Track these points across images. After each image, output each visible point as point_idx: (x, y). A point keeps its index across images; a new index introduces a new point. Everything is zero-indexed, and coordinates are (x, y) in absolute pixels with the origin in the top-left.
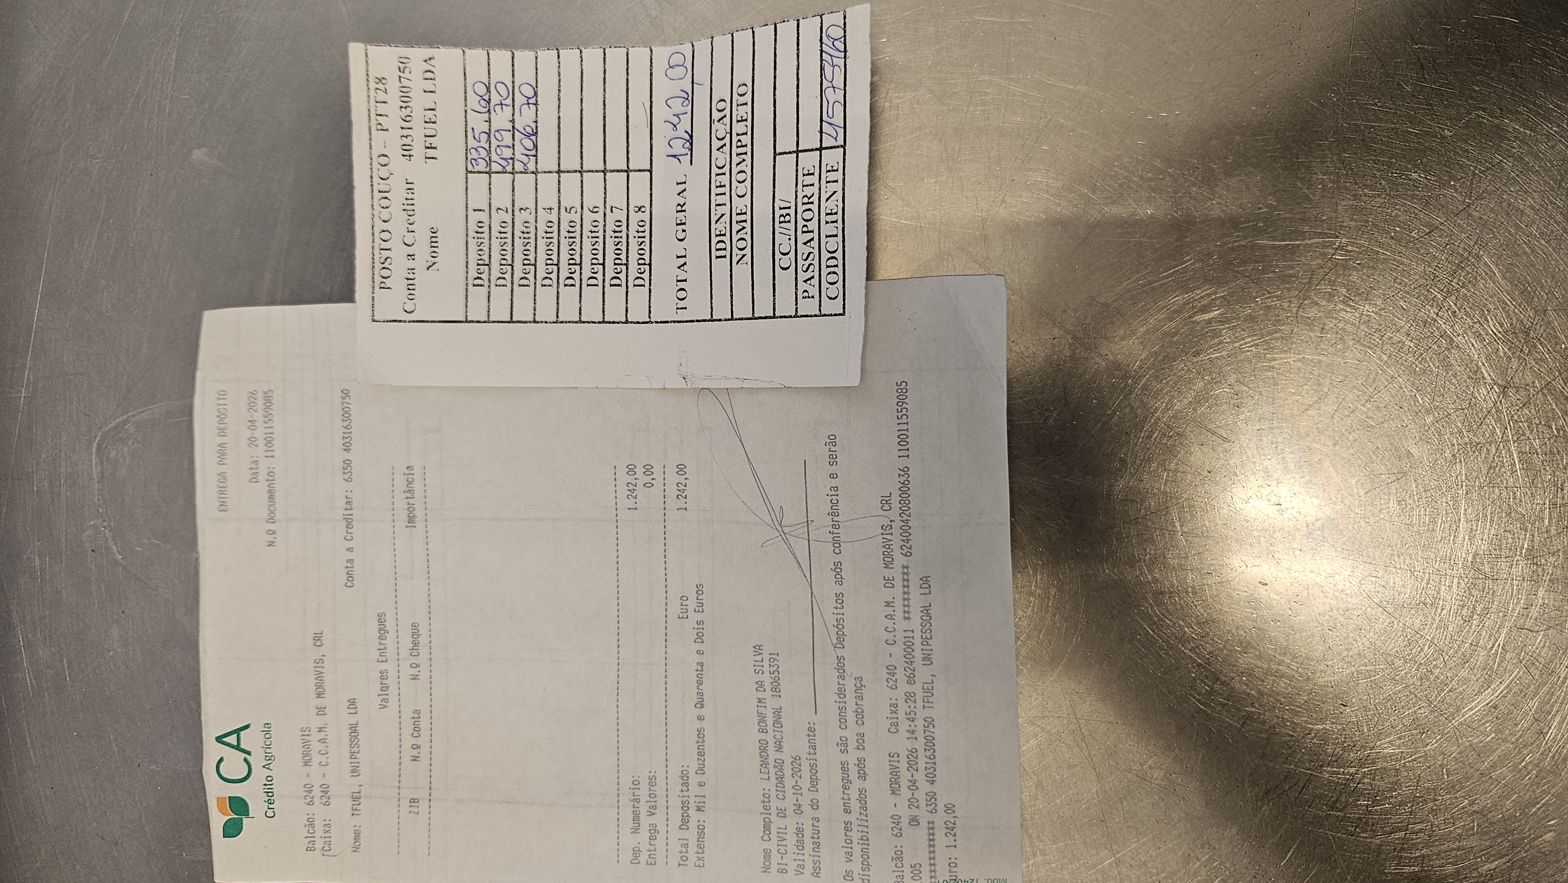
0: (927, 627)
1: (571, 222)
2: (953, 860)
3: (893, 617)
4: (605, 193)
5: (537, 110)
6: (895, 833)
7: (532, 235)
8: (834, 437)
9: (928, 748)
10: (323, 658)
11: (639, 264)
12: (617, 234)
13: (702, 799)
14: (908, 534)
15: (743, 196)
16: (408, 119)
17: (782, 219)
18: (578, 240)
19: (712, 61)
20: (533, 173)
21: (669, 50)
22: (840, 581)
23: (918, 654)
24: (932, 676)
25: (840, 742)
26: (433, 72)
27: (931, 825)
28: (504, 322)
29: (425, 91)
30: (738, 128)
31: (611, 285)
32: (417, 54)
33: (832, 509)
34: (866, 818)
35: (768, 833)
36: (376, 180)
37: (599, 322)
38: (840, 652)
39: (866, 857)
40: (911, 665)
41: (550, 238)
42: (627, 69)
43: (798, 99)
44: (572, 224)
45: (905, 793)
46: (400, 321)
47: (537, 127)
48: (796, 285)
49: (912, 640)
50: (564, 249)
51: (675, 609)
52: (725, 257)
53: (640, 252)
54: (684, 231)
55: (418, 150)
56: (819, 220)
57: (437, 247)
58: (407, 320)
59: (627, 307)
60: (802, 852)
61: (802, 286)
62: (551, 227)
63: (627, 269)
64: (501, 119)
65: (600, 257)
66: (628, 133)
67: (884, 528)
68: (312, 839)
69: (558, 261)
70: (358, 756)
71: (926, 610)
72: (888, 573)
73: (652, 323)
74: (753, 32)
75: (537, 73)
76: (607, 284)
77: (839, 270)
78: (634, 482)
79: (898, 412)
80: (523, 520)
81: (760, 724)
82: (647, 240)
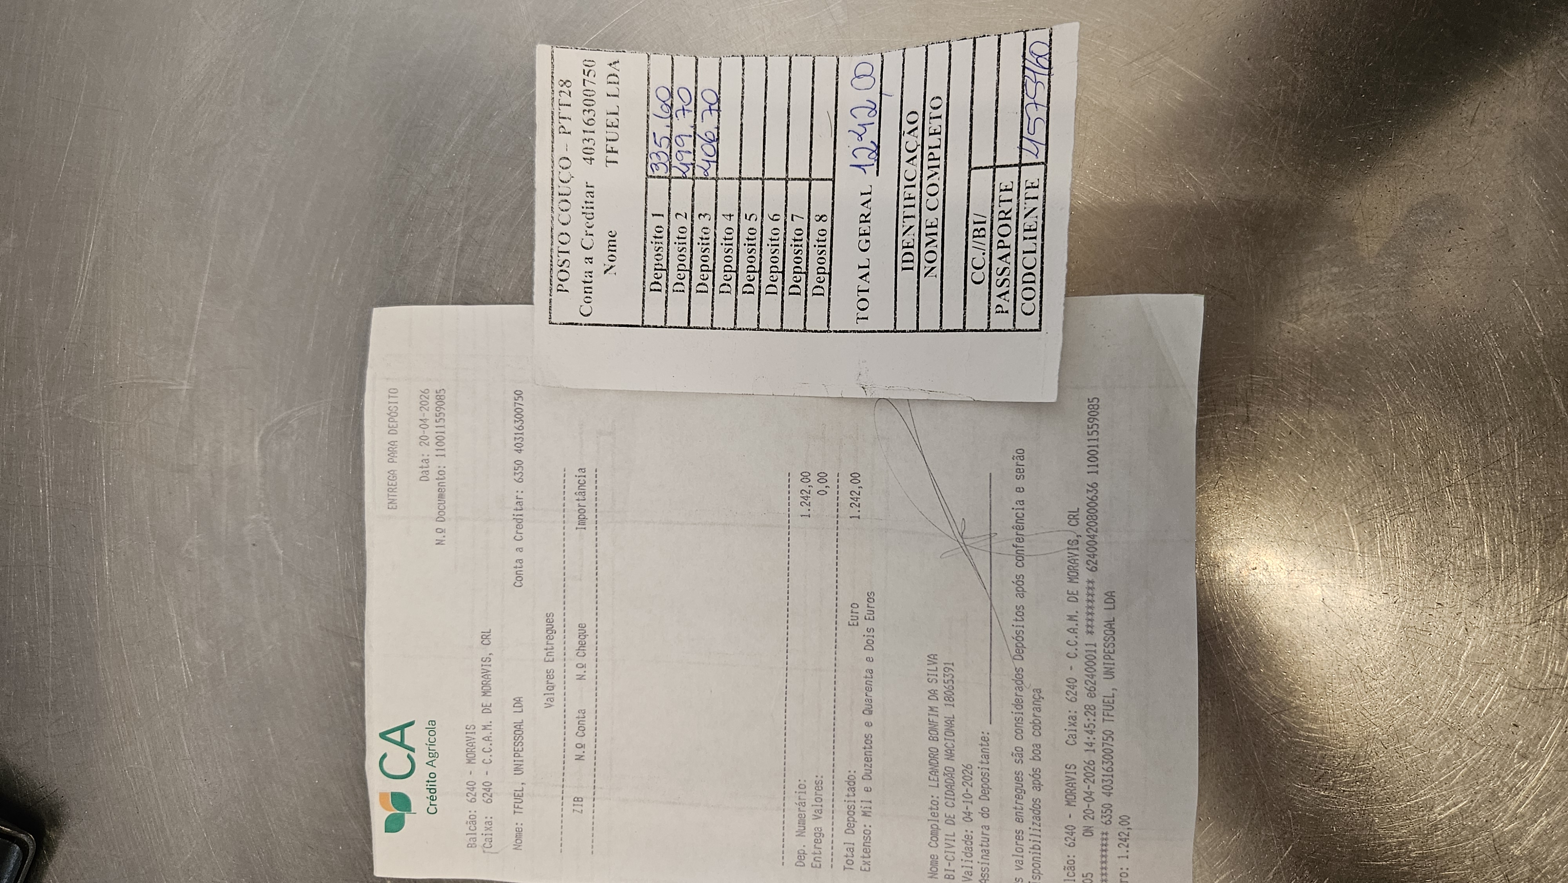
0: (1110, 642)
1: (750, 229)
2: (1125, 870)
3: (1076, 631)
4: (786, 201)
5: (719, 116)
6: (1068, 843)
7: (711, 241)
8: (1022, 451)
9: (1106, 761)
10: (491, 656)
11: (818, 273)
12: (797, 243)
13: (868, 805)
14: (1094, 550)
15: (934, 209)
16: (591, 122)
17: (976, 233)
18: (758, 248)
19: (903, 73)
20: (713, 178)
21: (857, 59)
22: (1021, 593)
23: (1100, 667)
24: (1113, 689)
25: (1015, 752)
26: (617, 76)
27: (1105, 836)
28: (681, 328)
29: (608, 95)
30: (930, 141)
31: (790, 294)
32: (602, 58)
33: (1017, 522)
34: (1038, 828)
35: (936, 839)
36: (557, 182)
37: (777, 330)
38: (1019, 664)
39: (1038, 866)
40: (1092, 678)
41: (729, 245)
42: (813, 78)
43: (996, 115)
44: (751, 231)
45: (1081, 804)
46: (576, 324)
47: (718, 133)
48: (989, 299)
49: (1094, 654)
50: (744, 256)
51: (845, 616)
52: (912, 269)
53: (820, 261)
54: (867, 241)
55: (600, 154)
56: (1017, 236)
57: (615, 251)
58: (583, 323)
59: (805, 316)
60: (970, 859)
61: (995, 301)
62: (731, 234)
63: (807, 277)
64: (683, 125)
65: (780, 265)
66: (811, 142)
67: (1070, 542)
68: (473, 836)
69: (737, 268)
70: (521, 754)
71: (1110, 624)
72: (1072, 587)
73: (831, 332)
74: (950, 45)
75: (720, 79)
76: (786, 292)
77: (1036, 286)
78: (808, 490)
79: (1089, 428)
80: (695, 524)
81: (931, 732)
82: (828, 249)
